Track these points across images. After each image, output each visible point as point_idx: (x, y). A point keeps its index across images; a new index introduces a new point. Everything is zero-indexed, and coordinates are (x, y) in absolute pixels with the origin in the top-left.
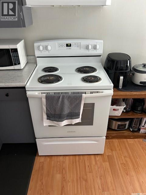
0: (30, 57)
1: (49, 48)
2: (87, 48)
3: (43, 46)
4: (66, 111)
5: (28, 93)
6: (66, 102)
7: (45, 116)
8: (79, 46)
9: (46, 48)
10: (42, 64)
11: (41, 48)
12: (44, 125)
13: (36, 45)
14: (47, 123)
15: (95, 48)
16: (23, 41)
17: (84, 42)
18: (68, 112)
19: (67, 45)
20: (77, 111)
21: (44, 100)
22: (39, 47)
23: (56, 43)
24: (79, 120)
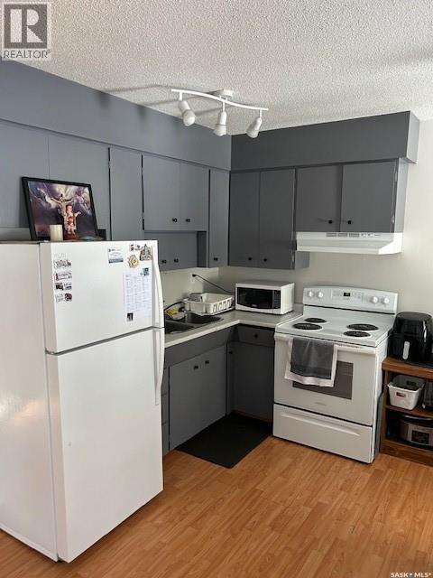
0: (297, 305)
1: (321, 295)
2: (371, 301)
3: (313, 293)
4: (313, 364)
5: (276, 334)
6: (314, 352)
7: (289, 367)
8: (362, 297)
9: (316, 295)
10: (309, 313)
11: (311, 294)
12: (286, 377)
13: (306, 290)
14: (289, 376)
15: (382, 301)
16: (292, 285)
17: (367, 293)
18: (315, 366)
19: (345, 295)
20: (327, 368)
21: (291, 344)
22: (308, 293)
23: (332, 290)
24: (329, 383)
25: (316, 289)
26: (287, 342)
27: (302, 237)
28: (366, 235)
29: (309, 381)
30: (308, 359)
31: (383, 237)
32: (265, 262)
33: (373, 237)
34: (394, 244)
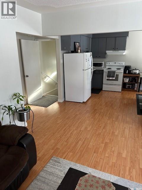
2: (120, 64)
5: (104, 71)
6: (112, 73)
7: (107, 76)
8: (118, 63)
10: (107, 67)
13: (107, 63)
14: (107, 78)
15: (122, 64)
19: (115, 63)
20: (114, 76)
21: (107, 72)
23: (112, 62)
24: (114, 78)
25: (109, 62)
26: (106, 72)
27: (107, 52)
28: (120, 51)
29: (111, 78)
30: (111, 75)
31: (123, 51)
32: (100, 57)
33: (121, 51)
34: (125, 53)
